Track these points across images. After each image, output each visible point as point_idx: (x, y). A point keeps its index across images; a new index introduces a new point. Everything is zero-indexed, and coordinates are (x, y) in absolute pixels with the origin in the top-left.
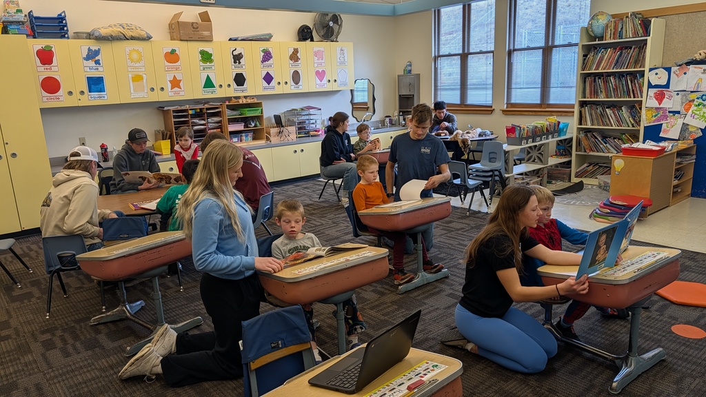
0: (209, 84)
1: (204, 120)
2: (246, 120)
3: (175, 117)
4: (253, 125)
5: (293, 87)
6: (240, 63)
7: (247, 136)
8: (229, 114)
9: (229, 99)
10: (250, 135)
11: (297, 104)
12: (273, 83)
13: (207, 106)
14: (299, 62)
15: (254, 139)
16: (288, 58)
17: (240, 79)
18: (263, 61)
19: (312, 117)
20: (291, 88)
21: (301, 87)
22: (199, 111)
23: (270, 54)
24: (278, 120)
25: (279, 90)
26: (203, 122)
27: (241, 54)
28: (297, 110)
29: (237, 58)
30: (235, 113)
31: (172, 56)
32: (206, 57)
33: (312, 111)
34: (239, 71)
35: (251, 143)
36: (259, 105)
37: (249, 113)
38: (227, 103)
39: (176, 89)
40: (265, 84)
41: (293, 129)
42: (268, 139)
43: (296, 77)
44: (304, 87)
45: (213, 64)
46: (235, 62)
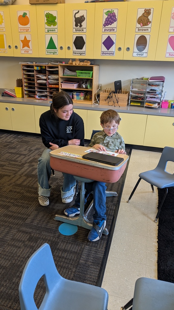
0: (51, 45)
1: (46, 76)
2: (79, 81)
4: (84, 86)
5: (135, 54)
6: (81, 26)
7: (78, 95)
9: (67, 60)
10: (82, 96)
12: (113, 49)
14: (150, 26)
15: (85, 99)
17: (79, 43)
18: (106, 24)
21: (145, 55)
22: (43, 68)
23: (114, 16)
25: (118, 56)
27: (83, 16)
29: (79, 21)
31: (24, 19)
34: (79, 34)
36: (90, 69)
38: (64, 64)
39: (26, 48)
40: (104, 49)
43: (142, 42)
44: (149, 54)
45: (56, 27)
46: (76, 25)
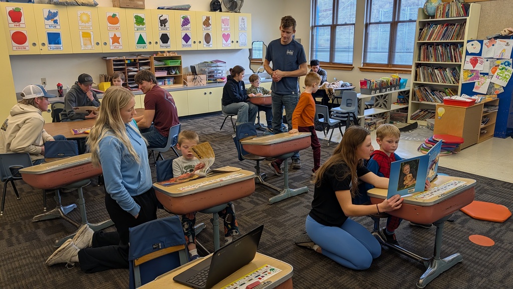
0: (141, 41)
1: (137, 68)
2: (169, 69)
3: (115, 65)
4: (174, 72)
5: (205, 46)
6: (165, 26)
7: (169, 81)
8: (156, 64)
9: (156, 53)
10: (172, 80)
11: (208, 58)
12: (190, 42)
13: (139, 57)
14: (210, 27)
15: (175, 83)
16: (202, 23)
17: (165, 39)
18: (183, 25)
19: (219, 68)
20: (204, 46)
21: (211, 46)
22: (133, 61)
23: (188, 20)
24: (193, 70)
25: (194, 47)
26: (136, 69)
27: (166, 19)
28: (208, 63)
29: (163, 22)
30: (161, 63)
31: (113, 19)
32: (140, 21)
33: (219, 64)
34: (164, 32)
35: (172, 86)
36: (178, 58)
37: (171, 64)
38: (155, 56)
39: (116, 44)
40: (184, 42)
41: (204, 77)
42: (185, 83)
43: (208, 38)
44: (213, 46)
45: (144, 26)
46: (161, 25)
